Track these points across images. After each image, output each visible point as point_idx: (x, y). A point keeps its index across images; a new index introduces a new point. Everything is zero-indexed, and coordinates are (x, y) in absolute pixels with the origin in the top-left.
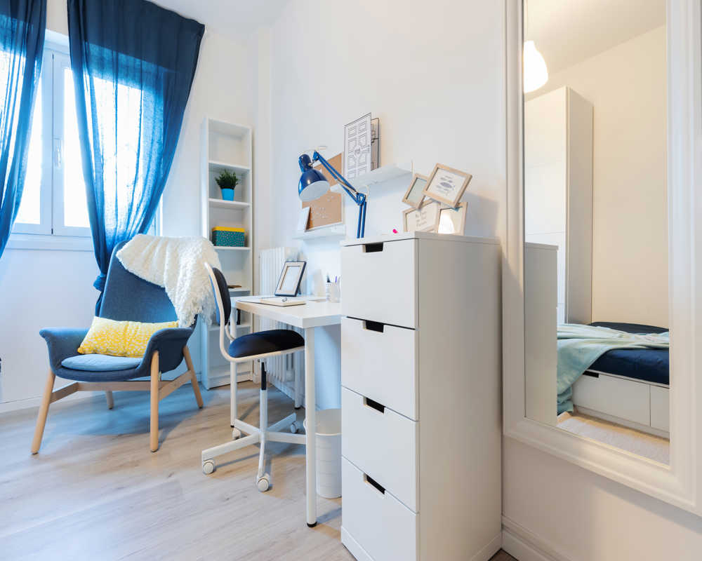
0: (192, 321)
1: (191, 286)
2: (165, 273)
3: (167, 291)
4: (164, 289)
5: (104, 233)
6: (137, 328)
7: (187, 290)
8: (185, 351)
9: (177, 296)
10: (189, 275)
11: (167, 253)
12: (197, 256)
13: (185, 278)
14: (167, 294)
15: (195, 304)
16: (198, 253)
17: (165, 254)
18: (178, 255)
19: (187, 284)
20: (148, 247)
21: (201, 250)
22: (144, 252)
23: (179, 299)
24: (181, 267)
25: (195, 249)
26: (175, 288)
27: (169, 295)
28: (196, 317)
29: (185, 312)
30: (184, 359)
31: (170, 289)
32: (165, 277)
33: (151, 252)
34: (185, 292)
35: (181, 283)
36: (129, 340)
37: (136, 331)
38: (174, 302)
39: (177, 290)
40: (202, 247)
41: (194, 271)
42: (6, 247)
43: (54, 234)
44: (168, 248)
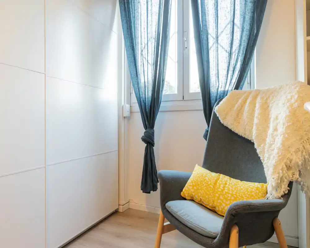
0: (284, 188)
1: (283, 144)
2: (254, 127)
3: (256, 146)
4: (253, 144)
5: (209, 94)
6: (226, 184)
7: (279, 149)
8: (276, 225)
9: (266, 155)
10: (281, 129)
11: (258, 105)
12: (291, 105)
13: (275, 133)
14: (256, 150)
15: (289, 168)
16: (293, 101)
17: (255, 107)
18: (268, 106)
19: (279, 140)
20: (240, 101)
21: (296, 97)
22: (236, 106)
23: (269, 158)
24: (272, 120)
25: (289, 97)
26: (265, 144)
27: (258, 151)
28: (290, 184)
29: (276, 176)
30: (275, 232)
31: (259, 146)
32: (254, 132)
33: (242, 106)
34: (276, 151)
35: (272, 140)
36: (217, 195)
37: (224, 187)
38: (264, 160)
39: (267, 147)
40: (299, 92)
41: (286, 125)
42: (159, 110)
43: (184, 99)
44: (258, 100)
